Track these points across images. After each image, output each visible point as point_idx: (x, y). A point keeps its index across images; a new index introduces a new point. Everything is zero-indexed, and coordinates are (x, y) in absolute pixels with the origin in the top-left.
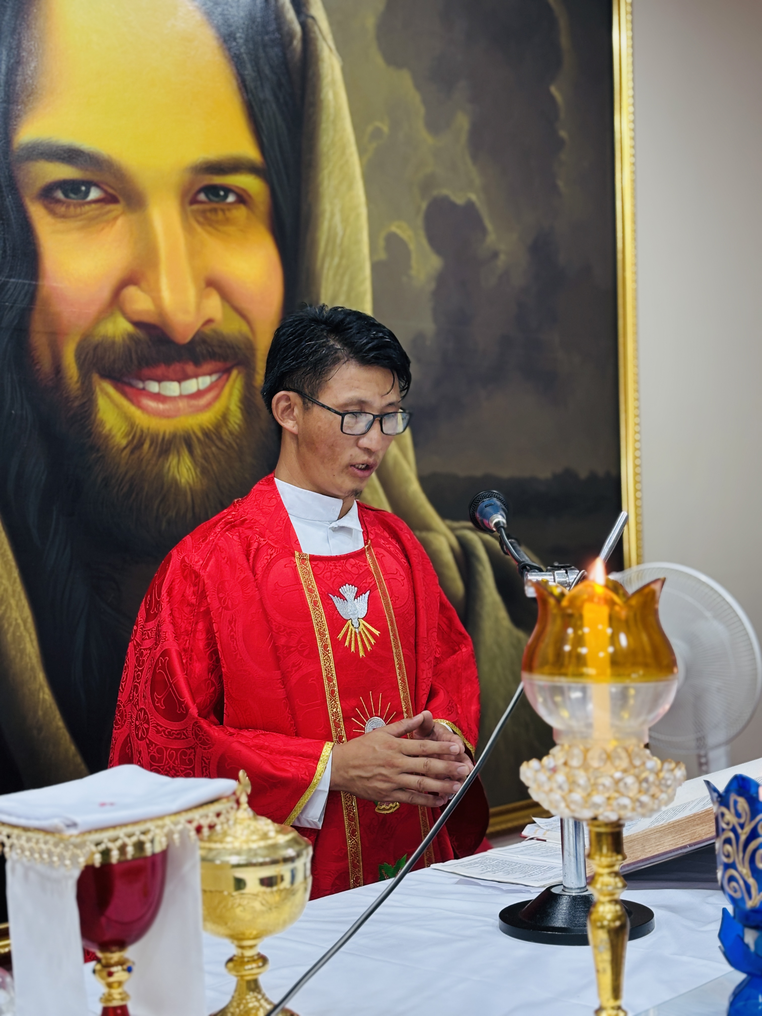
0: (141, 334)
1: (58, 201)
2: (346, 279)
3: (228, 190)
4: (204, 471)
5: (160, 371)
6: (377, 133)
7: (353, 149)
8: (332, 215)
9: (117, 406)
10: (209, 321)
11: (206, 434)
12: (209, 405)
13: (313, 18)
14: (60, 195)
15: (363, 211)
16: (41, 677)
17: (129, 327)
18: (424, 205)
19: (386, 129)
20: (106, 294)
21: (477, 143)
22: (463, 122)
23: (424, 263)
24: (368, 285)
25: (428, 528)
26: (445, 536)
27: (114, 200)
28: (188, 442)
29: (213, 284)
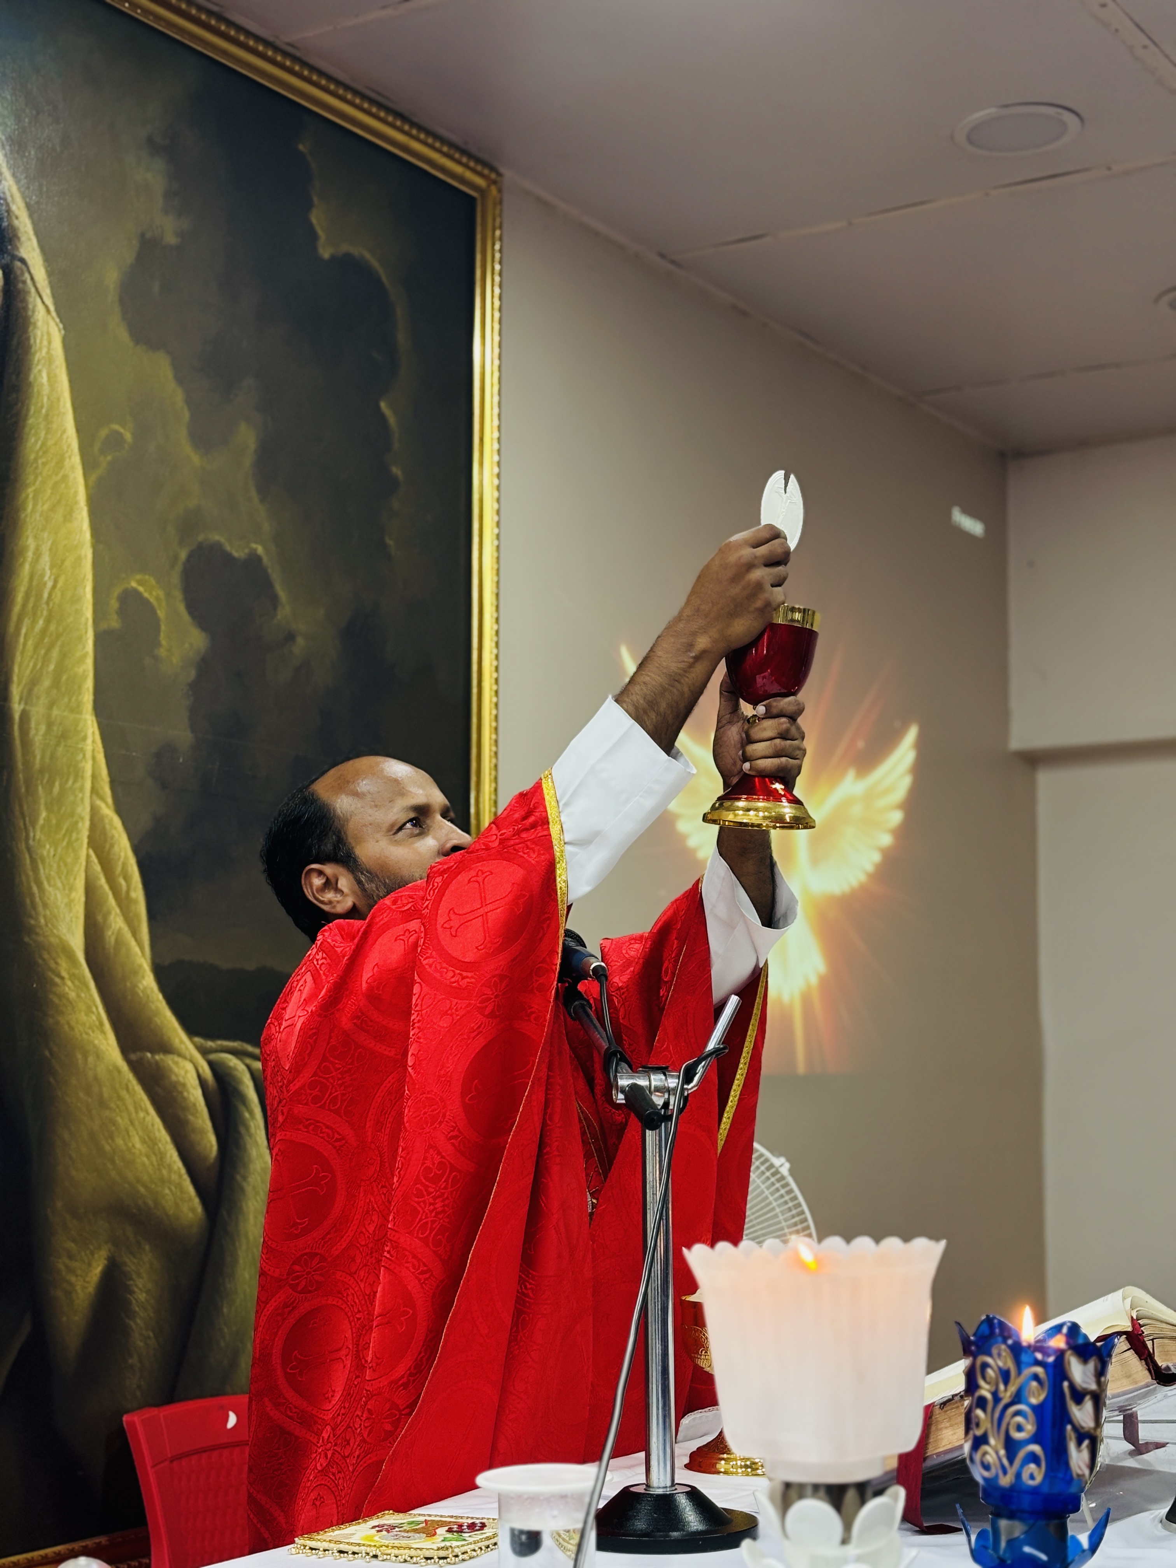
2: (55, 653)
13: (23, 261)
15: (88, 553)
18: (183, 555)
21: (267, 471)
22: (248, 438)
23: (179, 641)
24: (89, 665)
25: (166, 1048)
26: (192, 1061)
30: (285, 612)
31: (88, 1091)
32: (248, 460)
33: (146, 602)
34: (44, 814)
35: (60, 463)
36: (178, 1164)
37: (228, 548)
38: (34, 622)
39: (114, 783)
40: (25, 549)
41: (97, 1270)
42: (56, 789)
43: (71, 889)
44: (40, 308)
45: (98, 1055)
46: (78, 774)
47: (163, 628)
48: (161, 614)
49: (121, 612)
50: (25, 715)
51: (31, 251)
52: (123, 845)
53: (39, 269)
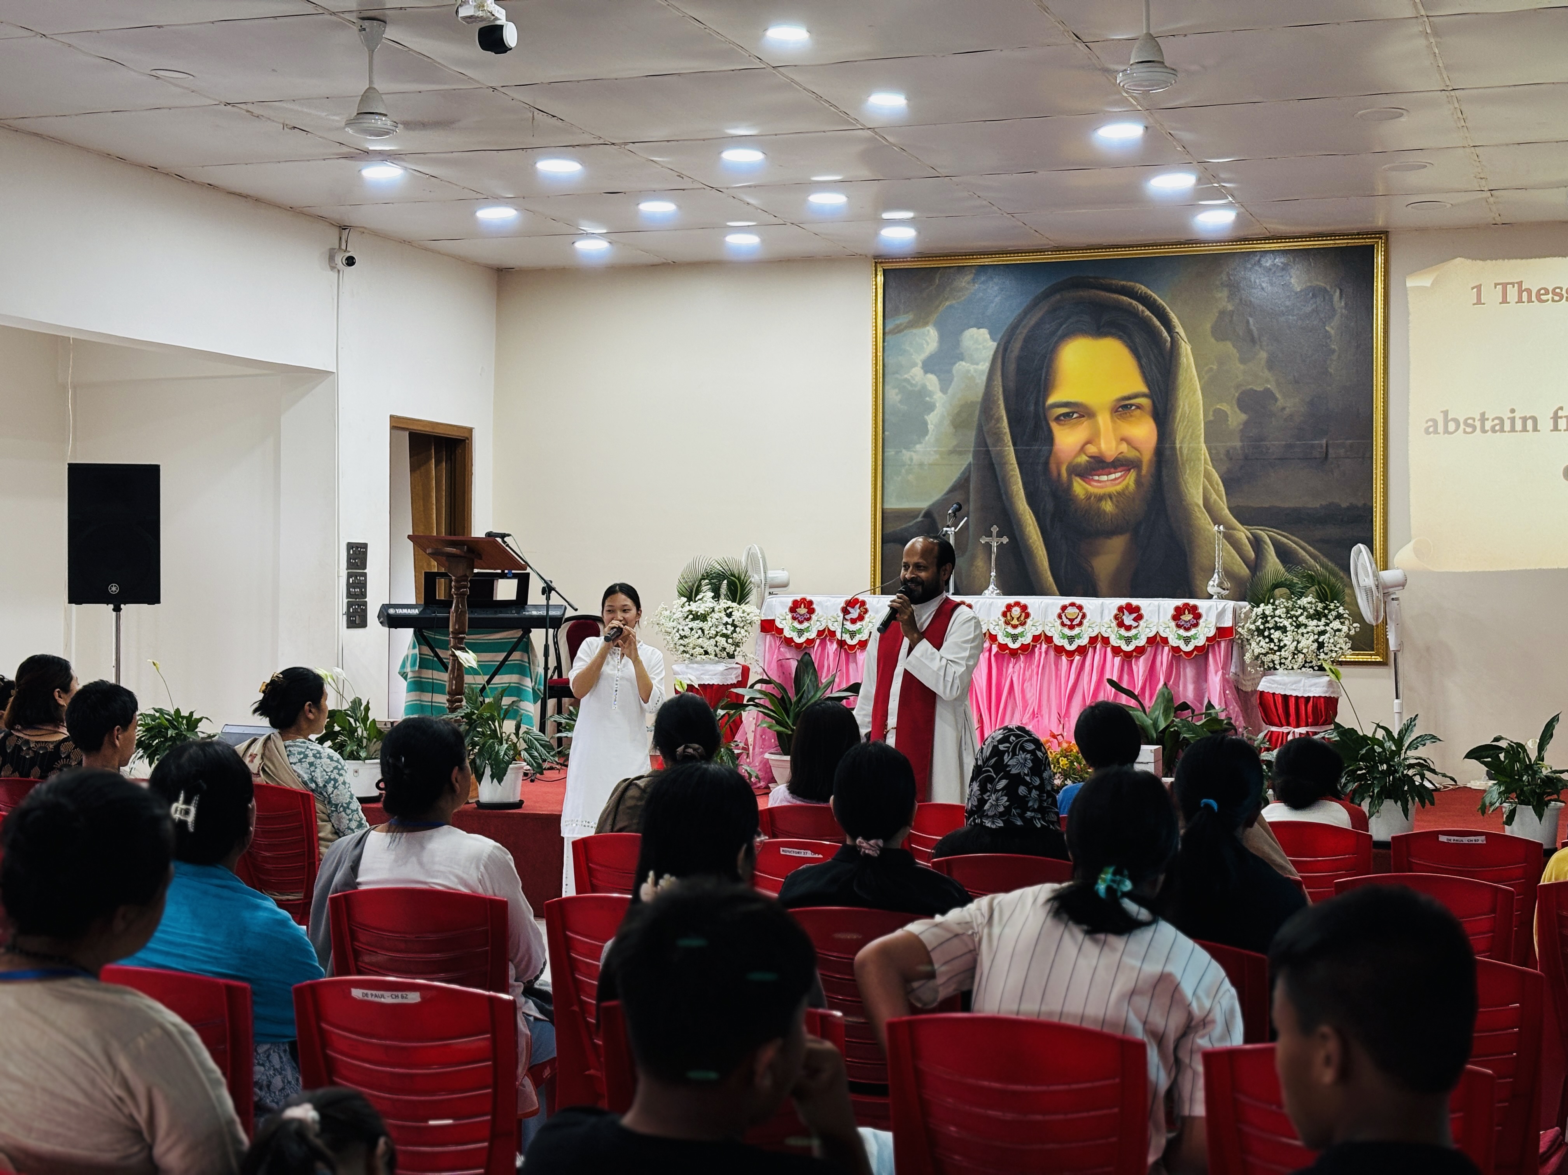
0: (1091, 460)
1: (1062, 420)
2: (1190, 430)
3: (1131, 405)
4: (1117, 506)
5: (1099, 472)
6: (1211, 369)
7: (1196, 378)
8: (1184, 406)
9: (1081, 485)
10: (1122, 453)
11: (1119, 493)
12: (1119, 483)
13: (1177, 333)
14: (1062, 418)
15: (1201, 402)
16: (1049, 573)
17: (1087, 459)
18: (1237, 395)
19: (1215, 367)
20: (1078, 448)
21: (1271, 364)
22: (1263, 355)
23: (1236, 418)
24: (1203, 431)
25: (1234, 529)
26: (1243, 532)
27: (1083, 416)
28: (1110, 496)
29: (1123, 439)
30: (1281, 402)
31: (1205, 539)
32: (1263, 362)
33: (1223, 411)
34: (1188, 471)
35: (1191, 380)
36: (1239, 559)
37: (1255, 388)
38: (1183, 423)
39: (1212, 460)
40: (1179, 406)
42: (1192, 464)
43: (1198, 488)
44: (1183, 343)
45: (1209, 531)
46: (1199, 459)
47: (1230, 416)
48: (1229, 413)
49: (1214, 415)
50: (1181, 448)
51: (1180, 329)
52: (1216, 476)
53: (1182, 333)
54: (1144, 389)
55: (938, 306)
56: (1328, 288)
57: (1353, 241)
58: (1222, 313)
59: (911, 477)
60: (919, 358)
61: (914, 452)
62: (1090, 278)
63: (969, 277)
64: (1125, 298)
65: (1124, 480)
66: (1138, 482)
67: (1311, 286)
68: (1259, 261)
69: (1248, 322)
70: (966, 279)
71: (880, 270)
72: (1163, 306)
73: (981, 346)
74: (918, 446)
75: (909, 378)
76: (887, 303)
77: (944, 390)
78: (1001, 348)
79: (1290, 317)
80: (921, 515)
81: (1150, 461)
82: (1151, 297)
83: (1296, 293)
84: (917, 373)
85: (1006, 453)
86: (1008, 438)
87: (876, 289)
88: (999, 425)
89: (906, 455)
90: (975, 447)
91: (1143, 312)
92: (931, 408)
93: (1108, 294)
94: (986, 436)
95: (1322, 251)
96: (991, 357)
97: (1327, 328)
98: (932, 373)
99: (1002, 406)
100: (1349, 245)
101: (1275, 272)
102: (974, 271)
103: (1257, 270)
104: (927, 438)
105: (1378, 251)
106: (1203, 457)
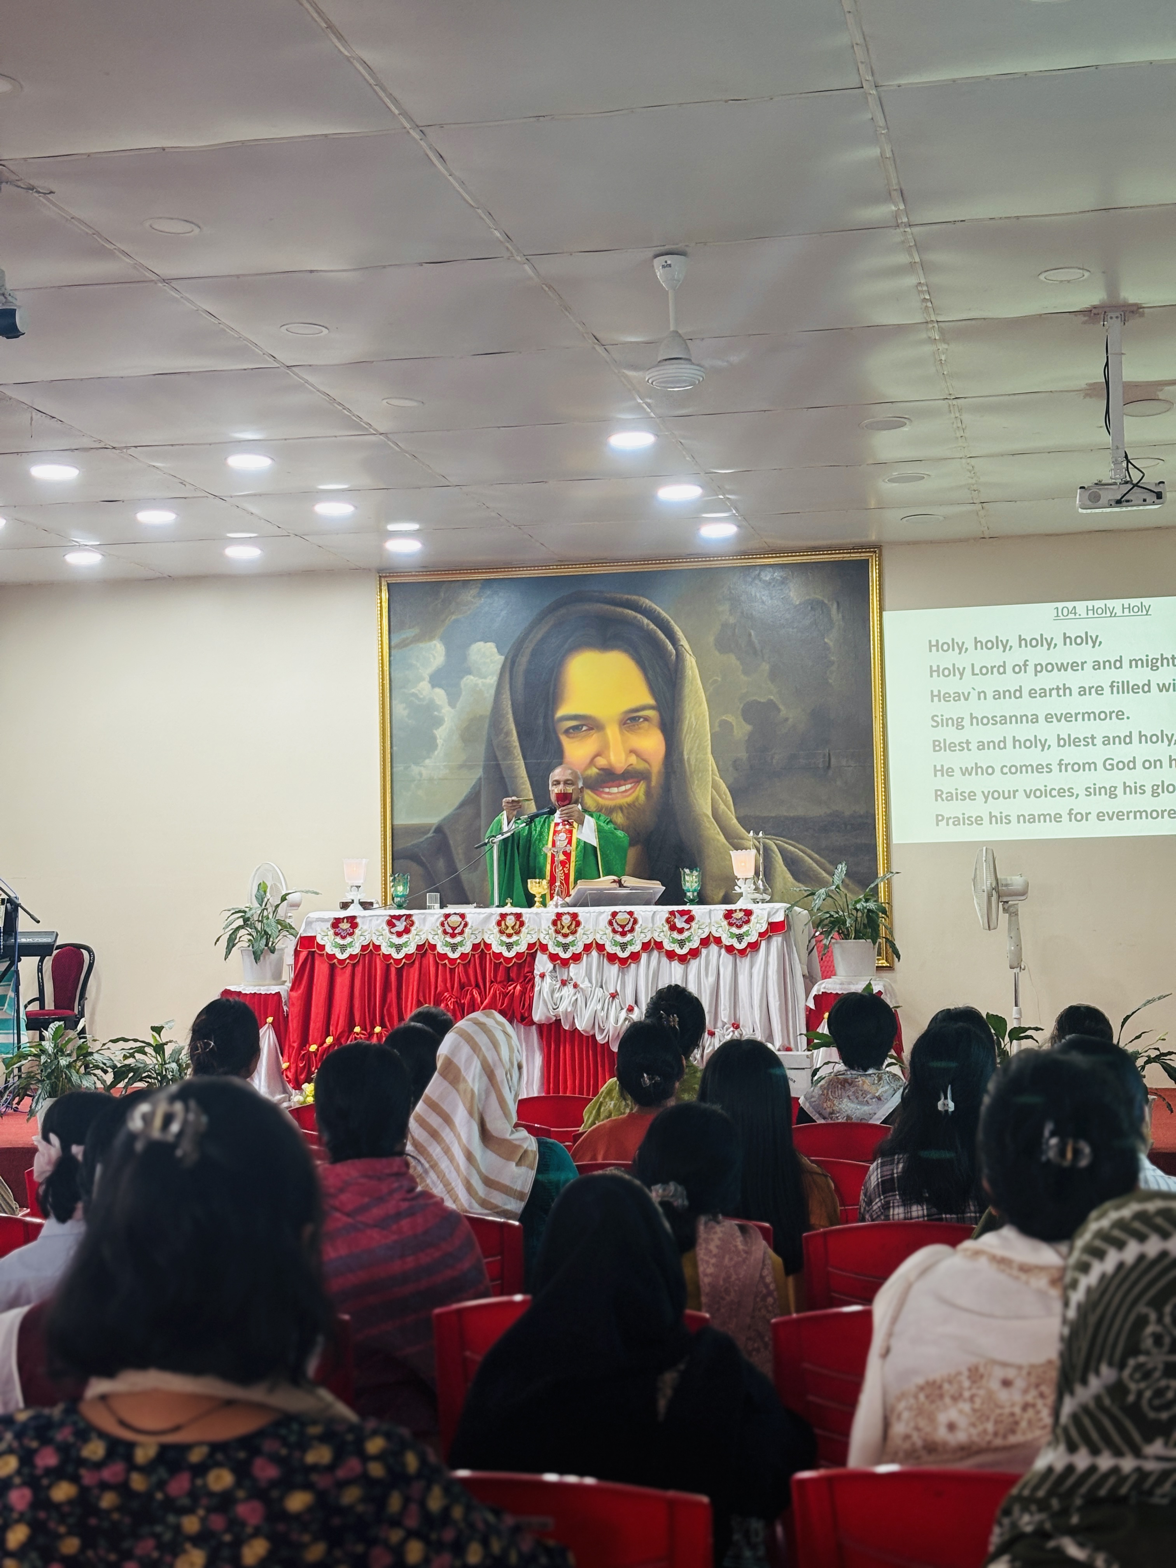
0: (601, 772)
1: (571, 733)
2: (698, 741)
3: (640, 717)
4: (628, 818)
5: (610, 784)
6: (716, 681)
7: (702, 690)
8: (690, 718)
9: (592, 797)
10: (631, 765)
11: (629, 805)
12: (630, 795)
13: (682, 645)
14: (571, 731)
15: (707, 713)
17: (597, 771)
18: (742, 706)
19: (719, 679)
21: (774, 675)
22: (766, 667)
23: (741, 730)
24: (709, 742)
26: (752, 841)
27: (592, 729)
28: (621, 808)
29: (633, 751)
30: (784, 713)
31: (715, 849)
32: (766, 674)
33: (729, 722)
34: (696, 782)
35: (696, 692)
37: (759, 700)
38: (690, 734)
39: (719, 770)
40: (686, 717)
41: (721, 894)
42: (700, 775)
43: (707, 799)
44: (688, 655)
45: (718, 841)
46: (708, 771)
47: (735, 727)
48: (734, 723)
49: (720, 726)
50: (689, 758)
51: (684, 642)
52: (724, 787)
53: (687, 646)
54: (651, 701)
55: (443, 621)
56: (826, 602)
57: (849, 555)
58: (725, 625)
59: (420, 793)
60: (426, 672)
61: (424, 767)
62: (595, 592)
63: (474, 591)
64: (630, 612)
65: (633, 792)
66: (648, 793)
67: (809, 600)
68: (759, 575)
69: (750, 635)
70: (471, 592)
71: (384, 583)
72: (667, 620)
73: (488, 660)
74: (427, 761)
75: (417, 692)
76: (392, 616)
77: (452, 704)
78: (509, 661)
79: (791, 630)
80: (432, 831)
81: (659, 772)
82: (655, 611)
83: (796, 607)
84: (424, 688)
85: (516, 767)
86: (517, 751)
87: (381, 603)
88: (507, 739)
89: (415, 770)
90: (485, 761)
91: (648, 625)
92: (439, 722)
93: (613, 608)
94: (496, 749)
95: (820, 565)
96: (499, 671)
97: (826, 640)
98: (440, 686)
99: (511, 720)
100: (845, 559)
101: (774, 586)
102: (480, 585)
103: (757, 584)
104: (436, 753)
105: (872, 565)
106: (710, 769)
